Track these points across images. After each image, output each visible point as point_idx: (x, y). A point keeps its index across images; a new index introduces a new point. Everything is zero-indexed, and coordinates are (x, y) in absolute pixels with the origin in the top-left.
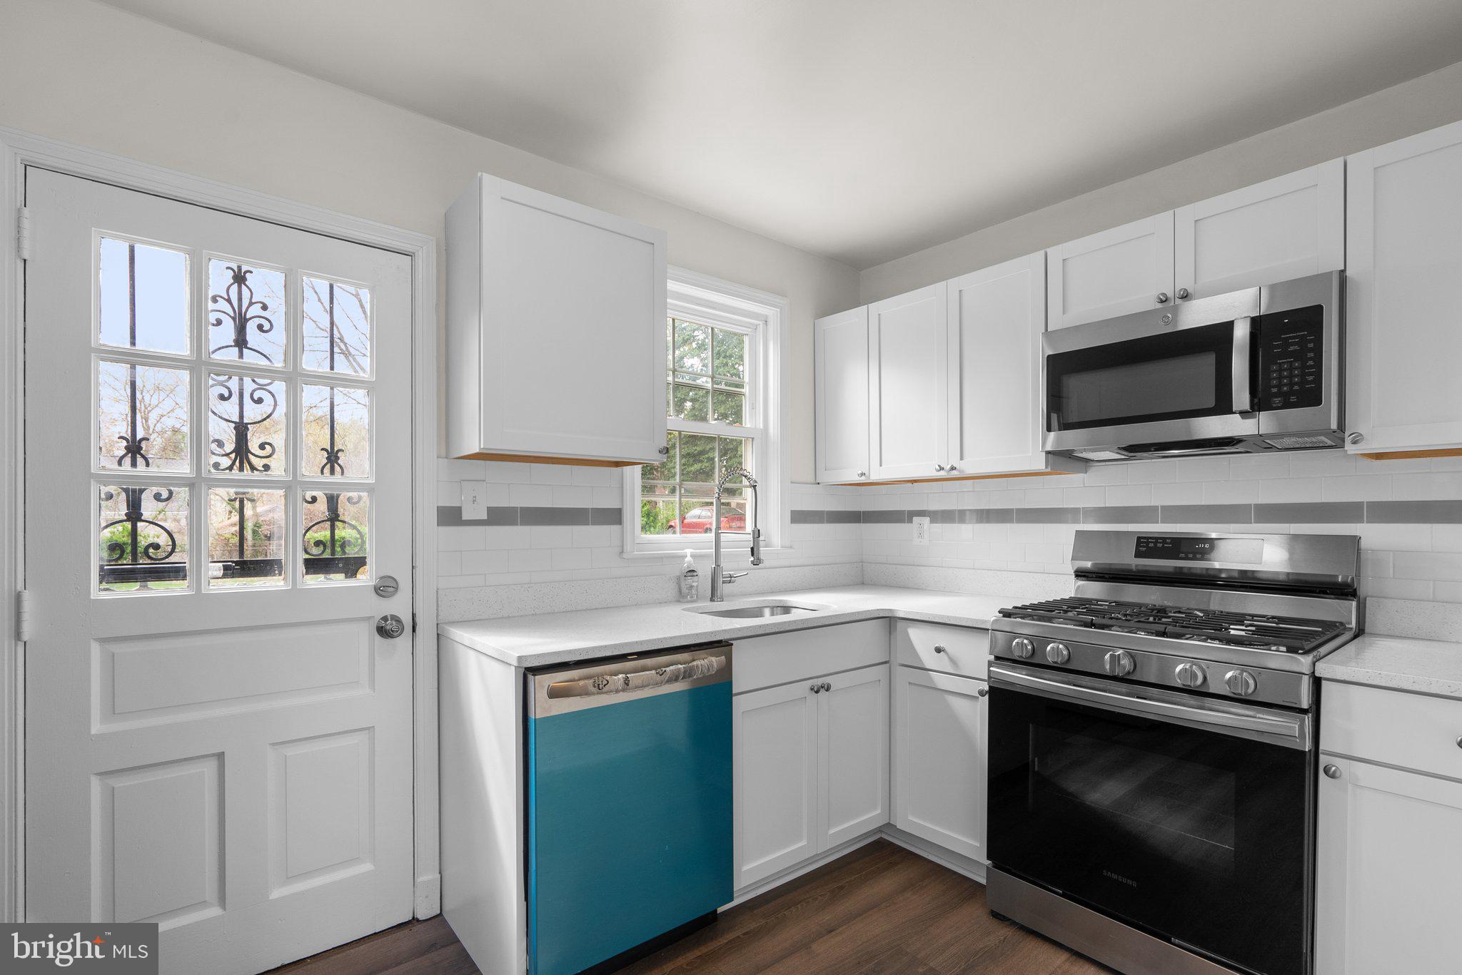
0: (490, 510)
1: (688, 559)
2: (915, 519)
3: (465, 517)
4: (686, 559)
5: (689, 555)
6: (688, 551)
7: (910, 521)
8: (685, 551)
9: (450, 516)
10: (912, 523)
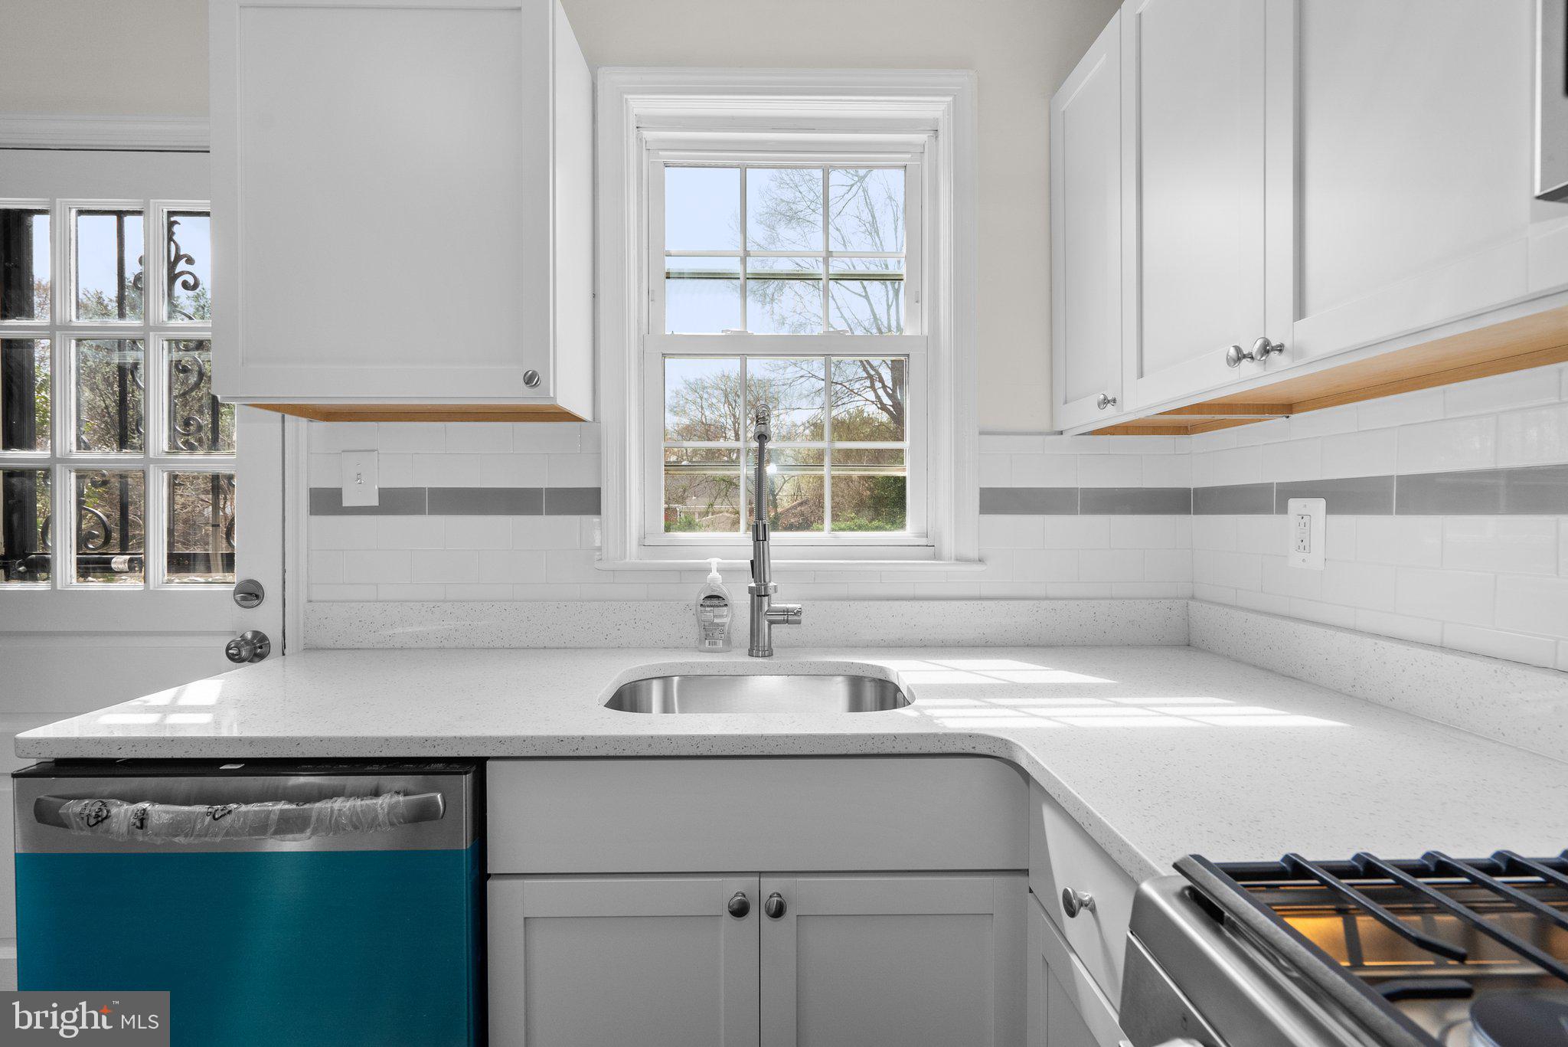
0: (383, 493)
1: (715, 575)
2: (1293, 504)
3: (347, 502)
4: (711, 575)
5: (714, 568)
6: (714, 562)
7: (1283, 509)
8: (708, 560)
9: (327, 502)
10: (1286, 513)
